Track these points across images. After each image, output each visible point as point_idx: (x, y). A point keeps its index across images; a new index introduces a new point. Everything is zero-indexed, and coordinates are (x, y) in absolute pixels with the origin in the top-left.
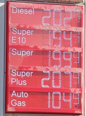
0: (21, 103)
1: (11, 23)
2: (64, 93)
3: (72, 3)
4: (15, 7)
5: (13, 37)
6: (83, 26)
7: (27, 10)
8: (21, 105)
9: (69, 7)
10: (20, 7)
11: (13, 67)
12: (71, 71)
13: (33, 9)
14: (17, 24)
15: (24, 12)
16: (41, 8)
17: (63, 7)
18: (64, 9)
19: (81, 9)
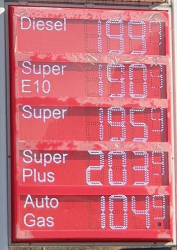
0: (44, 221)
1: (19, 51)
2: (133, 197)
3: (146, 4)
4: (26, 16)
5: (23, 81)
6: (169, 54)
7: (52, 23)
8: (44, 225)
9: (140, 12)
10: (37, 17)
11: (24, 144)
12: (148, 150)
13: (65, 20)
14: (31, 54)
15: (46, 26)
16: (81, 18)
17: (127, 14)
18: (128, 17)
19: (164, 16)
